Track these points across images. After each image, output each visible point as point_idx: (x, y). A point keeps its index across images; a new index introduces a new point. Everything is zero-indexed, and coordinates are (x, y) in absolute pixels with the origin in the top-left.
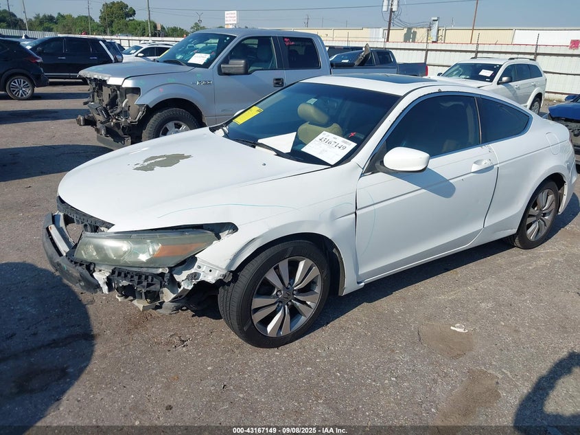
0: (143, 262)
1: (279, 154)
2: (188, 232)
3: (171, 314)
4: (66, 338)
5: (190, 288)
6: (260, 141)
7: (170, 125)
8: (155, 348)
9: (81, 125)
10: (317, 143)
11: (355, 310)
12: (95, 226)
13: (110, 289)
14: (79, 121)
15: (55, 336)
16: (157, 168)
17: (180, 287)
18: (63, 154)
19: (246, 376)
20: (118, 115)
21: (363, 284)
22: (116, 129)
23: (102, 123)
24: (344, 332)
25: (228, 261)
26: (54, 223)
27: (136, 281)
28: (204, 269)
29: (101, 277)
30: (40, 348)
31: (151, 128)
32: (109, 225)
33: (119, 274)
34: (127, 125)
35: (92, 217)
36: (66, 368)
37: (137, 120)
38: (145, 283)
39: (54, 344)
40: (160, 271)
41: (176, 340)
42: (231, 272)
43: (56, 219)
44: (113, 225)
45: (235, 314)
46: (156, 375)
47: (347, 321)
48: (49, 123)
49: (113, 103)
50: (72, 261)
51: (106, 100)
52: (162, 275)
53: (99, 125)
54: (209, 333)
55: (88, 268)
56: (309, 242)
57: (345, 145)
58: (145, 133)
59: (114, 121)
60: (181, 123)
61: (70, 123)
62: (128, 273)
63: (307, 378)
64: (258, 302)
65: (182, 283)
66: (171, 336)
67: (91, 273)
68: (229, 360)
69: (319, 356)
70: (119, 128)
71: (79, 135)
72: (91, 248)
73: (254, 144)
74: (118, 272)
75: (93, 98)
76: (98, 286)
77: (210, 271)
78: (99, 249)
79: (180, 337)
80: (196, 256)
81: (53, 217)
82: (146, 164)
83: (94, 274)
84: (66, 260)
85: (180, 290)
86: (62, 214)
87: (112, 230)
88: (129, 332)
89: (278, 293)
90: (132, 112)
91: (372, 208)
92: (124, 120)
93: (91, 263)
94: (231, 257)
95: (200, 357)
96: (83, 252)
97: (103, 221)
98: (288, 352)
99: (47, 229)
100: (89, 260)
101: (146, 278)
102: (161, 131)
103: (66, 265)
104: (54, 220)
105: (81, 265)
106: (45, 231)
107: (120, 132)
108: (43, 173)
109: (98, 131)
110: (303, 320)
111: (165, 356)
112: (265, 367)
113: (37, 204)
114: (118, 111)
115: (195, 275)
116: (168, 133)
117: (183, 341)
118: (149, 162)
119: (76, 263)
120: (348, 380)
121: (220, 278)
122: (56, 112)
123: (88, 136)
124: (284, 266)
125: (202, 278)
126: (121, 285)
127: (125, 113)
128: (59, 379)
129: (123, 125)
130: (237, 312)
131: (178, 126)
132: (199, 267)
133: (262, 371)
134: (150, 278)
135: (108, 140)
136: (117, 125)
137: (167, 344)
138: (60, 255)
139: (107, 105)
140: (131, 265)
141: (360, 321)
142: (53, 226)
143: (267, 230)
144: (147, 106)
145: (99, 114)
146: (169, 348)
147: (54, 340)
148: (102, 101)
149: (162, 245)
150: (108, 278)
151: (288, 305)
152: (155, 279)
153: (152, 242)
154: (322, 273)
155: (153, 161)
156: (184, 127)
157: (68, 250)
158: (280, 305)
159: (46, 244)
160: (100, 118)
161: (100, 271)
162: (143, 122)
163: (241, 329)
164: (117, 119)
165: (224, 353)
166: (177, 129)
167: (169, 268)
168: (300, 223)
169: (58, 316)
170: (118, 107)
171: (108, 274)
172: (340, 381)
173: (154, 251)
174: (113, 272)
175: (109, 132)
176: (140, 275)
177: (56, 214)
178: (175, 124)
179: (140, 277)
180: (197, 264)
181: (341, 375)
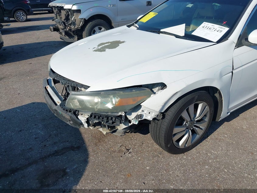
0: (109, 109)
1: (177, 37)
2: (134, 89)
3: (121, 136)
4: (62, 149)
5: (136, 123)
6: (161, 30)
7: (96, 29)
8: (113, 155)
9: (52, 31)
10: (201, 29)
11: (221, 127)
12: (76, 87)
13: (89, 125)
14: (51, 29)
15: (56, 148)
16: (107, 50)
17: (130, 123)
18: (44, 46)
19: (171, 173)
20: (70, 24)
21: (229, 114)
22: (70, 32)
23: (62, 29)
24: (219, 142)
25: (161, 107)
26: (48, 85)
27: (106, 121)
28: (146, 112)
29: (83, 118)
30: (49, 156)
31: (87, 30)
32: (87, 87)
33: (95, 117)
34: (75, 29)
35: (74, 81)
36: (66, 169)
37: (80, 26)
38: (111, 122)
39: (56, 153)
40: (120, 114)
41: (123, 149)
42: (162, 113)
43: (49, 81)
44: (89, 87)
45: (163, 138)
46: (118, 173)
47: (218, 135)
48: (36, 32)
49: (67, 18)
50: (64, 109)
51: (63, 17)
52: (121, 116)
53: (61, 31)
54: (141, 144)
55: (74, 113)
56: (205, 92)
57: (221, 29)
58: (84, 33)
59: (69, 28)
60: (102, 27)
61: (46, 31)
62: (100, 116)
63: (207, 173)
64: (176, 130)
65: (132, 121)
66: (120, 146)
67: (77, 116)
68: (157, 162)
69: (210, 159)
70: (71, 31)
71: (51, 36)
72: (76, 101)
73: (159, 32)
74: (94, 115)
75: (57, 17)
76: (82, 124)
77: (149, 113)
78: (81, 102)
79: (125, 147)
80: (141, 104)
81: (48, 80)
82: (100, 47)
83: (78, 117)
84: (60, 108)
85: (130, 124)
86: (52, 79)
87: (89, 90)
88: (96, 144)
89: (187, 124)
90: (77, 22)
91: (241, 69)
92: (73, 27)
93: (76, 111)
94: (163, 104)
95: (140, 160)
96: (71, 104)
97: (81, 84)
98: (191, 156)
99: (46, 88)
100: (75, 108)
101: (112, 119)
102: (92, 32)
103: (60, 111)
104: (48, 82)
105: (70, 111)
106: (44, 89)
107: (72, 33)
108: (36, 56)
109: (61, 33)
110: (198, 137)
111: (120, 160)
112: (180, 167)
113: (36, 72)
114: (70, 22)
115: (141, 116)
116: (95, 33)
117: (128, 150)
118: (101, 47)
119: (66, 110)
120: (233, 175)
121: (155, 117)
122: (38, 27)
123: (56, 37)
124: (191, 108)
125: (144, 118)
126: (94, 122)
127: (74, 23)
128: (63, 176)
129: (73, 29)
130: (165, 137)
131: (100, 29)
132: (143, 111)
133: (180, 170)
134: (114, 119)
135: (66, 38)
136: (70, 30)
137: (120, 151)
138: (56, 104)
139: (64, 20)
140: (102, 111)
141: (226, 135)
142: (48, 86)
143: (185, 86)
144: (85, 19)
145: (60, 25)
146: (121, 155)
147: (56, 151)
148: (61, 18)
149: (121, 98)
150: (87, 119)
151: (190, 129)
152: (117, 119)
153: (114, 97)
154: (210, 110)
155: (103, 46)
156: (103, 29)
157: (60, 102)
158: (187, 130)
159: (46, 98)
160: (61, 27)
161: (82, 114)
162: (83, 27)
163: (166, 146)
164: (70, 27)
165: (153, 157)
166: (100, 30)
167: (125, 112)
168: (203, 81)
169: (55, 135)
170: (70, 20)
171: (87, 117)
172: (228, 175)
173: (116, 102)
174: (91, 116)
175: (67, 33)
176: (107, 117)
177: (49, 78)
178: (99, 28)
179: (108, 118)
180: (141, 109)
181: (228, 171)
